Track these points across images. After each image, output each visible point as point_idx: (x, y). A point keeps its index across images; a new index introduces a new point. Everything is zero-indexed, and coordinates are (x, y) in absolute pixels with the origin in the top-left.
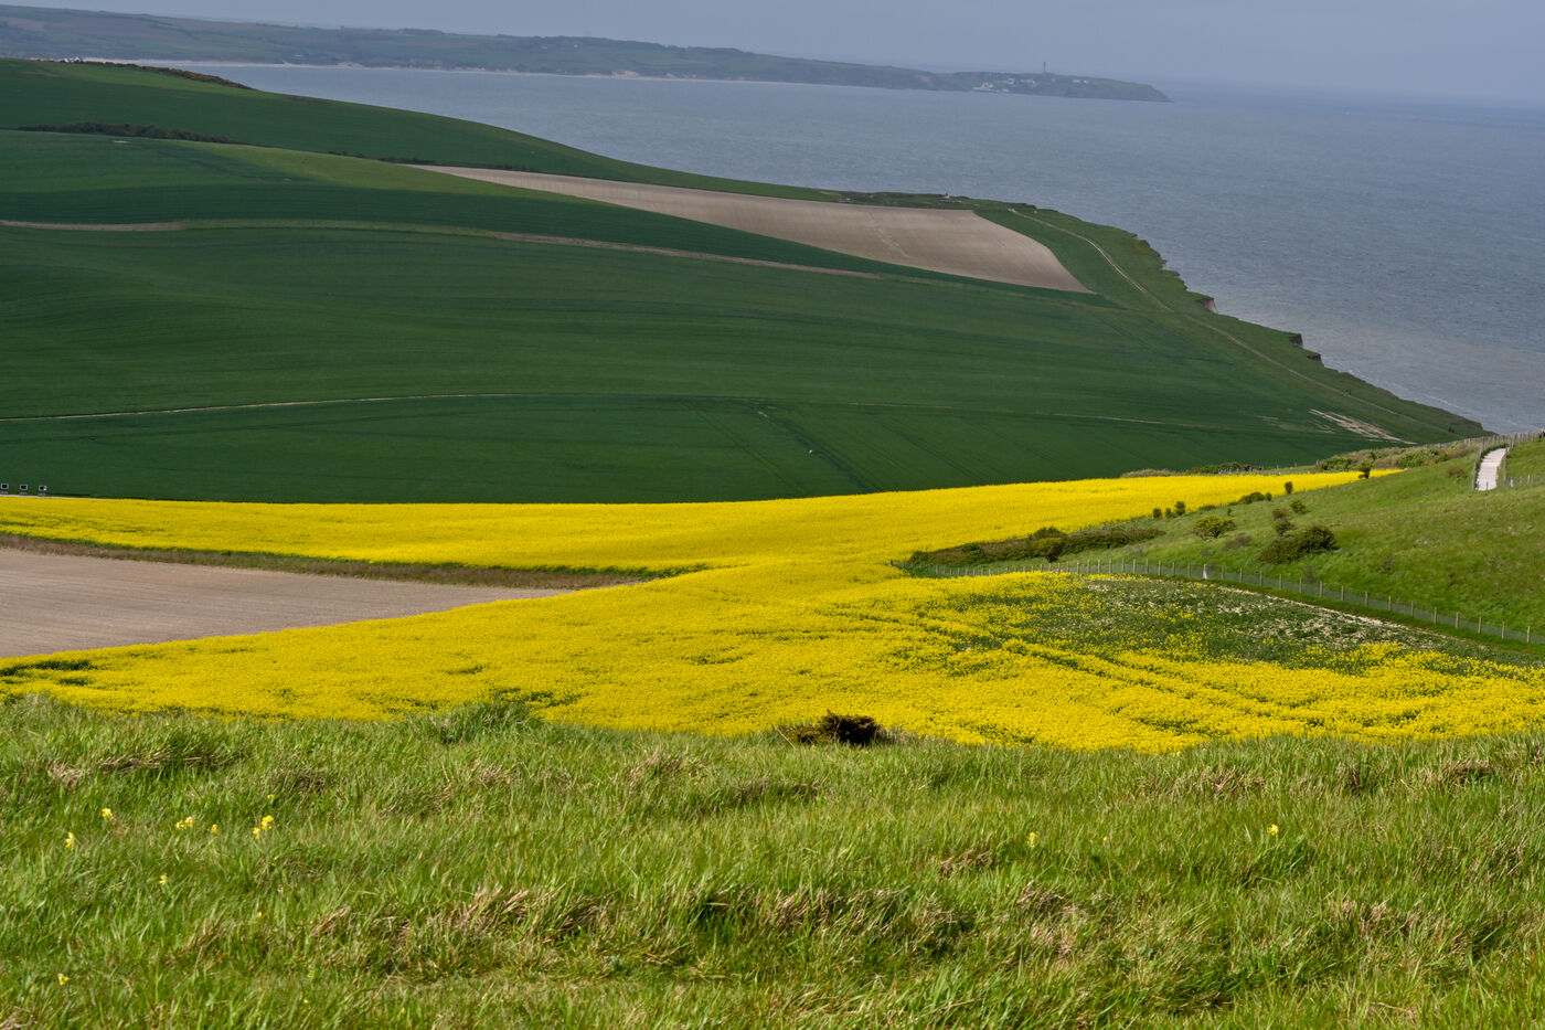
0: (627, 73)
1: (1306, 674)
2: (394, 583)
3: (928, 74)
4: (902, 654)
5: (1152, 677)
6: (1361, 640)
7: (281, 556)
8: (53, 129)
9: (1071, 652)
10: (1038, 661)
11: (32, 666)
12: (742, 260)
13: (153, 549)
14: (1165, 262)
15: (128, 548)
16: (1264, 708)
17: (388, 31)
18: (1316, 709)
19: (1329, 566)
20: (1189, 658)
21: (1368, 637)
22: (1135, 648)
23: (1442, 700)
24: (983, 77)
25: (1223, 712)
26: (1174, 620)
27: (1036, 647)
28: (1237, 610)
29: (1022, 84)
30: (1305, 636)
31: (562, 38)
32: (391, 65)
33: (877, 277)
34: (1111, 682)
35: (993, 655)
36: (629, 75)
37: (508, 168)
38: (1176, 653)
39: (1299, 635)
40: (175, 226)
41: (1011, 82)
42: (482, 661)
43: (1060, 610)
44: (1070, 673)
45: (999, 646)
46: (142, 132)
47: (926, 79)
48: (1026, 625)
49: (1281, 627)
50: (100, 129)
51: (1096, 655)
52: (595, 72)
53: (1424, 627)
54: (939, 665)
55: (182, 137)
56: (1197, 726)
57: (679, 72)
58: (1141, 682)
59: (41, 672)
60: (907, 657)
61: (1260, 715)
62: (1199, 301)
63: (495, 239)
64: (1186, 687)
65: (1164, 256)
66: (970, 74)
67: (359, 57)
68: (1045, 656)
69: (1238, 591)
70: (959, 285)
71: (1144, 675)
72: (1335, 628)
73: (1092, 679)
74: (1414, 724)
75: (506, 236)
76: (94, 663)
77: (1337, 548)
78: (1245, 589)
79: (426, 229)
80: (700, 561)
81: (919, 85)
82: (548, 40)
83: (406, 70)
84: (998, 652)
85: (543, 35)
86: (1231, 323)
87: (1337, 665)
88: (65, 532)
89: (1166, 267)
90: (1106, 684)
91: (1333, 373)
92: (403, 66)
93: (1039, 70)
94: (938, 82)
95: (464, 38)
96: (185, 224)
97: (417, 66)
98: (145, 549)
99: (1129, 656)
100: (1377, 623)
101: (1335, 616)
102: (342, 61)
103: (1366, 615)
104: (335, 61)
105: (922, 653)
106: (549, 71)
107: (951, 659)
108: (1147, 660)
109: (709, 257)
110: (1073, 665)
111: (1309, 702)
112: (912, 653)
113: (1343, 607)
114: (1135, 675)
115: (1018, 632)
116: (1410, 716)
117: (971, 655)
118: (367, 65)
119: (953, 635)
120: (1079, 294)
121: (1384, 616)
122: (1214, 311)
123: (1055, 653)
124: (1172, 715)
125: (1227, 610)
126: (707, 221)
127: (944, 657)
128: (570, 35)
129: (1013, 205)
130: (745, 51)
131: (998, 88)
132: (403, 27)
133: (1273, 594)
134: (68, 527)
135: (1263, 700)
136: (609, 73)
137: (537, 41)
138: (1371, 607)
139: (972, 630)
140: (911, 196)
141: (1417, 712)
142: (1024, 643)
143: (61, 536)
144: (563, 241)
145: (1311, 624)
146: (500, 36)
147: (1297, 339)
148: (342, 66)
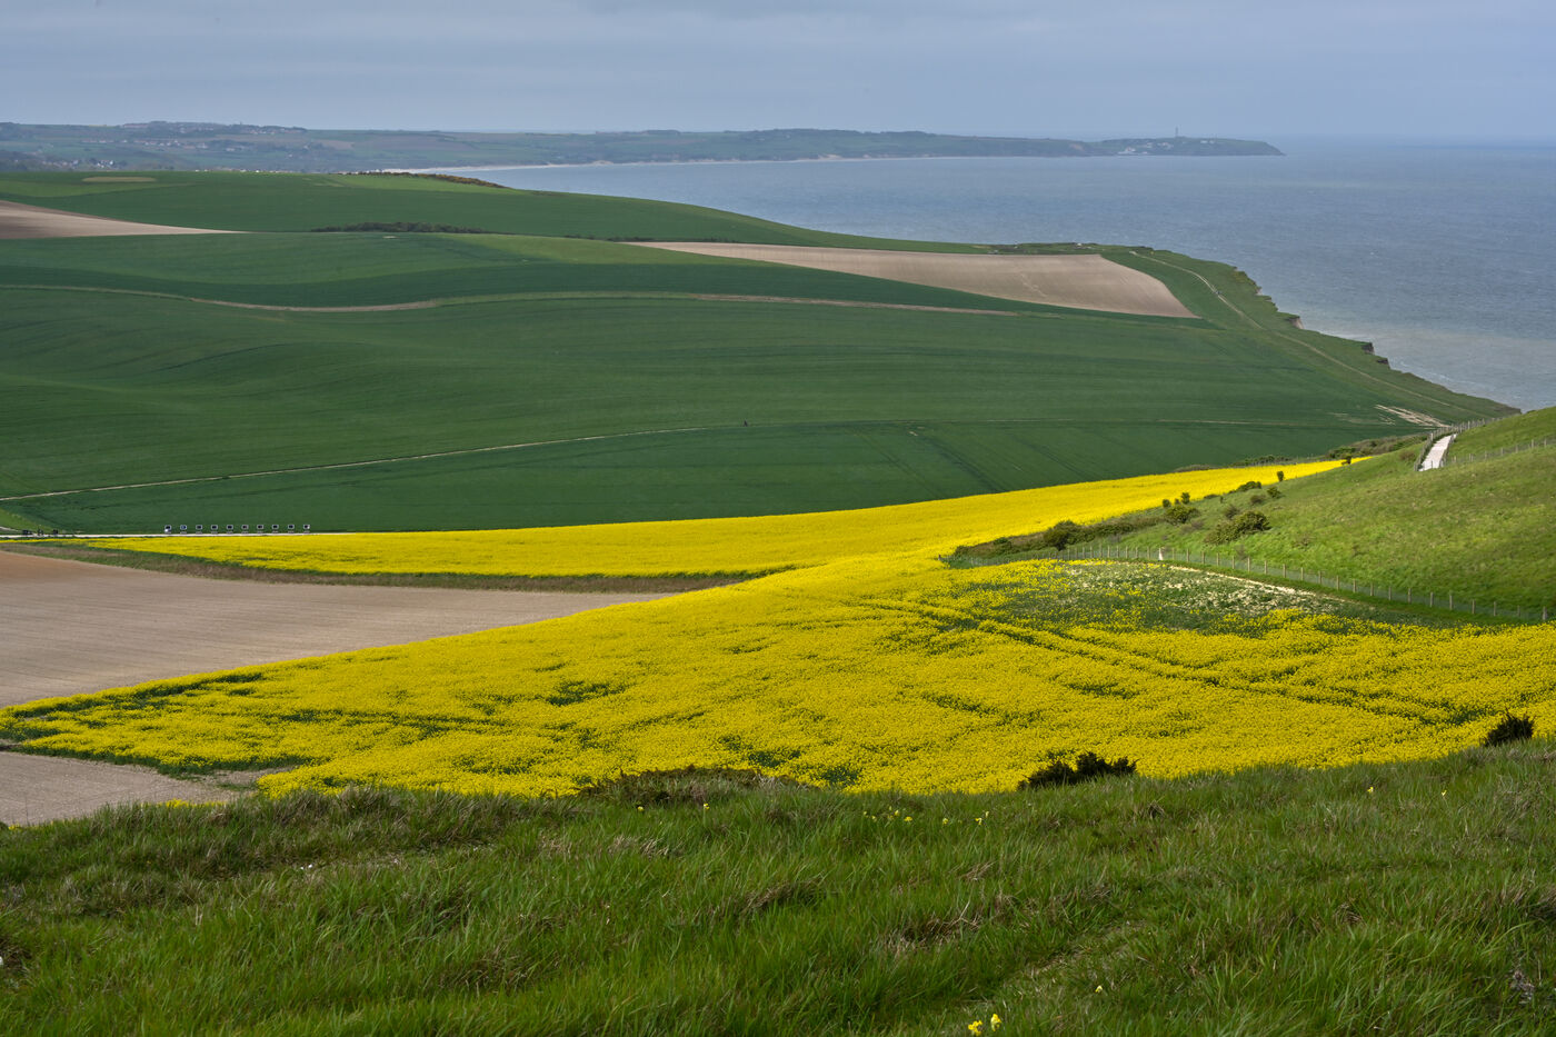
0: (832, 156)
1: (1216, 639)
2: (543, 594)
3: (1081, 143)
4: (895, 637)
5: (1093, 648)
6: (1273, 607)
7: (461, 575)
8: (339, 230)
9: (1030, 629)
10: (1002, 638)
11: (213, 681)
12: (901, 306)
13: (362, 574)
14: (1259, 288)
15: (343, 574)
16: (1174, 670)
17: (634, 133)
18: (1215, 669)
19: (1259, 544)
20: (1127, 630)
21: (1279, 604)
22: (1084, 623)
23: (1319, 657)
24: (1126, 143)
25: (1137, 675)
26: (1122, 597)
27: (1004, 627)
28: (1179, 586)
29: (1157, 147)
30: (1228, 605)
31: (776, 131)
32: (636, 161)
33: (1015, 314)
34: (1055, 653)
35: (967, 634)
36: (832, 158)
37: (713, 241)
38: (1118, 625)
39: (1223, 605)
40: (431, 304)
41: (1150, 146)
42: (566, 659)
43: (1033, 593)
44: (1024, 648)
45: (975, 626)
46: (412, 228)
47: (1079, 147)
48: (1004, 607)
49: (1210, 599)
50: (377, 227)
51: (1051, 631)
52: (805, 157)
53: (1328, 594)
54: (923, 645)
55: (445, 230)
56: (1115, 689)
57: (874, 153)
58: (1081, 653)
59: (219, 685)
60: (899, 639)
61: (1168, 676)
62: (1287, 320)
63: (695, 300)
64: (1115, 654)
65: (1258, 284)
66: (1115, 141)
67: (610, 156)
68: (1007, 634)
69: (1185, 569)
70: (1084, 318)
71: (1084, 646)
72: (1255, 597)
73: (1041, 651)
74: (1292, 678)
75: (703, 297)
76: (265, 676)
77: (1269, 528)
78: (1190, 567)
79: (638, 295)
80: (789, 563)
81: (1072, 153)
82: (766, 133)
83: (649, 164)
84: (972, 632)
85: (761, 129)
86: (1314, 337)
87: (1246, 631)
88: (295, 564)
89: (1262, 293)
90: (1053, 654)
91: (1398, 374)
92: (646, 161)
93: (1172, 135)
94: (1089, 149)
95: (696, 135)
96: (441, 302)
97: (657, 161)
98: (356, 574)
99: (1077, 631)
100: (1291, 591)
101: (1256, 586)
102: (596, 160)
103: (1283, 585)
104: (590, 160)
105: (911, 636)
106: (767, 158)
107: (933, 639)
108: (1091, 633)
109: (874, 305)
110: (1030, 640)
111: (1212, 663)
112: (903, 636)
113: (1265, 579)
114: (1077, 646)
115: (994, 613)
116: (1290, 672)
117: (953, 636)
118: (615, 162)
119: (941, 619)
120: (1188, 319)
121: (1297, 585)
122: (1301, 327)
123: (1016, 630)
124: (1098, 680)
125: (1170, 586)
126: (878, 276)
127: (928, 638)
128: (783, 128)
129: (1133, 249)
130: (928, 132)
131: (1139, 152)
132: (646, 129)
133: (1212, 571)
134: (299, 559)
135: (1174, 663)
136: (816, 157)
137: (756, 134)
138: (1288, 578)
139: (958, 614)
140: (1049, 245)
141: (1297, 668)
142: (995, 624)
143: (291, 567)
144: (752, 298)
145: (1236, 595)
146: (726, 132)
147: (1368, 347)
148: (597, 164)
